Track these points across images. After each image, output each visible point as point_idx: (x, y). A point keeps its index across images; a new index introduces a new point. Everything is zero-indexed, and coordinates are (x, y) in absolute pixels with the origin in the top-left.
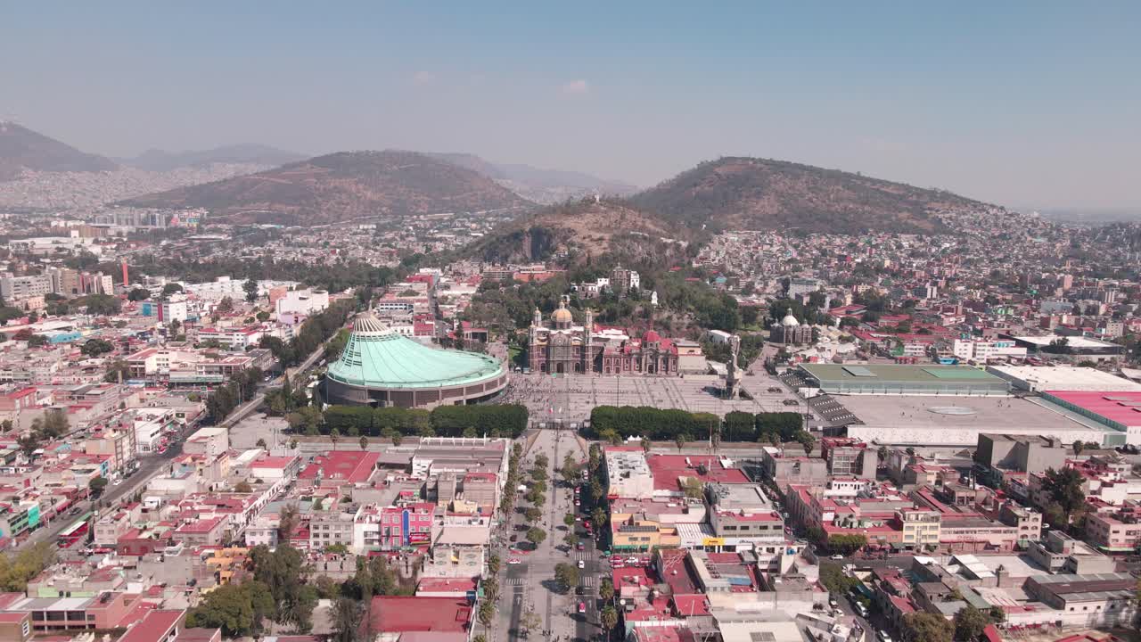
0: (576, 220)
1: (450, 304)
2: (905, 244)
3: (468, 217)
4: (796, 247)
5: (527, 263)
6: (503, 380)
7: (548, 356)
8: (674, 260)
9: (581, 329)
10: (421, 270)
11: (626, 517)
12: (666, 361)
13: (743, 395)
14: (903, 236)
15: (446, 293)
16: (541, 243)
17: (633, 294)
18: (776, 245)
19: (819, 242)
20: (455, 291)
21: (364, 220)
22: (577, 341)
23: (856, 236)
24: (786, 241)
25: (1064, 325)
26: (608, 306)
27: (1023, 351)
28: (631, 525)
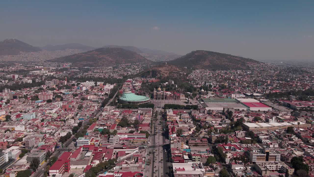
0: (161, 68)
1: (136, 87)
2: (239, 72)
3: (134, 64)
4: (212, 73)
5: (151, 78)
6: (149, 100)
7: (157, 97)
8: (183, 77)
9: (163, 92)
10: (128, 79)
11: (169, 117)
12: (178, 97)
13: (191, 103)
14: (238, 70)
15: (135, 85)
16: (154, 74)
17: (173, 85)
18: (208, 73)
19: (218, 72)
20: (137, 84)
21: (109, 65)
22: (162, 94)
23: (227, 70)
24: (210, 72)
25: (258, 91)
26: (168, 88)
27: (244, 96)
28: (170, 118)
